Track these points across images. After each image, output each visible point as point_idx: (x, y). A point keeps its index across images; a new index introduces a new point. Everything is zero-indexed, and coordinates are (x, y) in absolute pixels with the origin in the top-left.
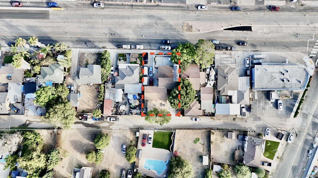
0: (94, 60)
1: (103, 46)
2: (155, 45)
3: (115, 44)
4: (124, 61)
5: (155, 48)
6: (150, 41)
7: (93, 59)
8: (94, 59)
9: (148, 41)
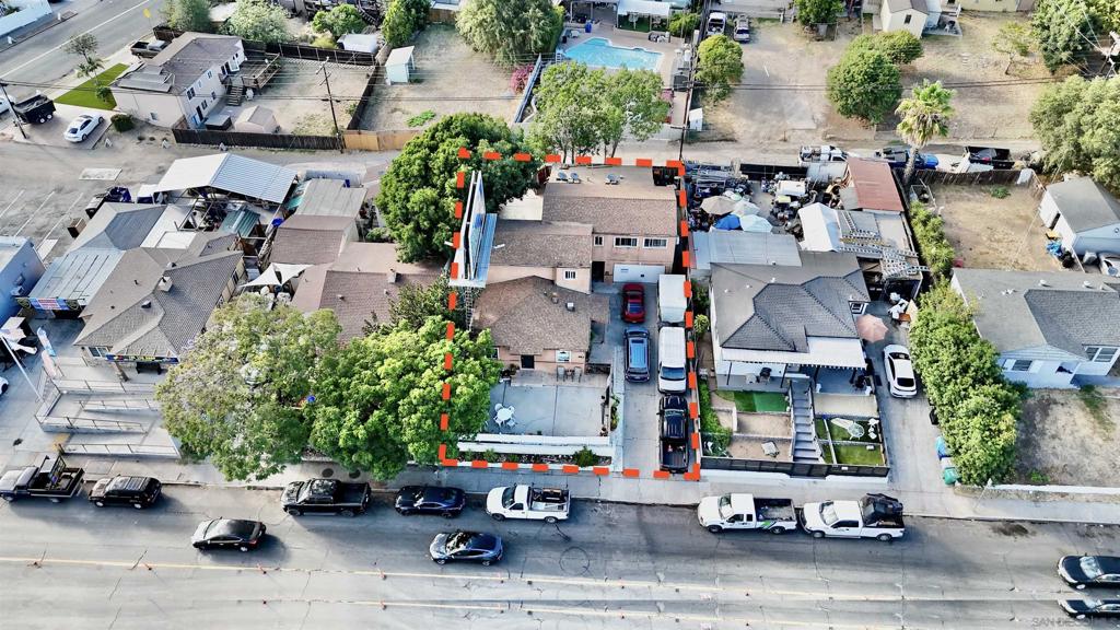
0: (1051, 429)
1: (1021, 540)
2: (611, 536)
3: (933, 552)
4: (829, 418)
5: (613, 512)
6: (646, 565)
7: (1067, 438)
8: (1054, 437)
9: (662, 564)
